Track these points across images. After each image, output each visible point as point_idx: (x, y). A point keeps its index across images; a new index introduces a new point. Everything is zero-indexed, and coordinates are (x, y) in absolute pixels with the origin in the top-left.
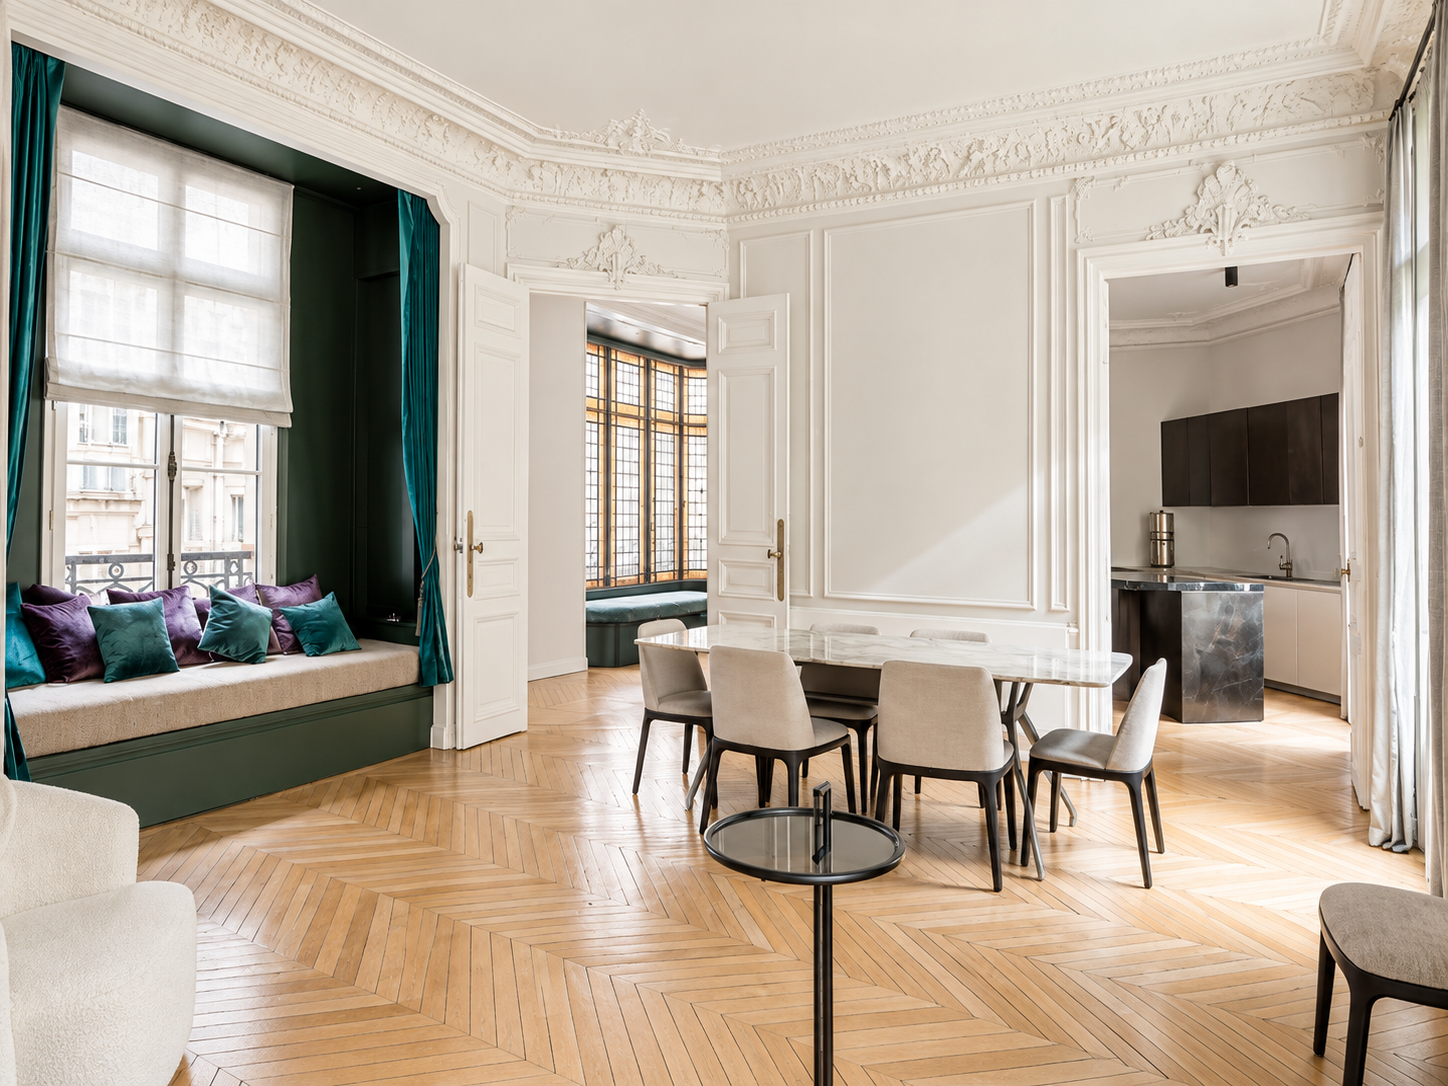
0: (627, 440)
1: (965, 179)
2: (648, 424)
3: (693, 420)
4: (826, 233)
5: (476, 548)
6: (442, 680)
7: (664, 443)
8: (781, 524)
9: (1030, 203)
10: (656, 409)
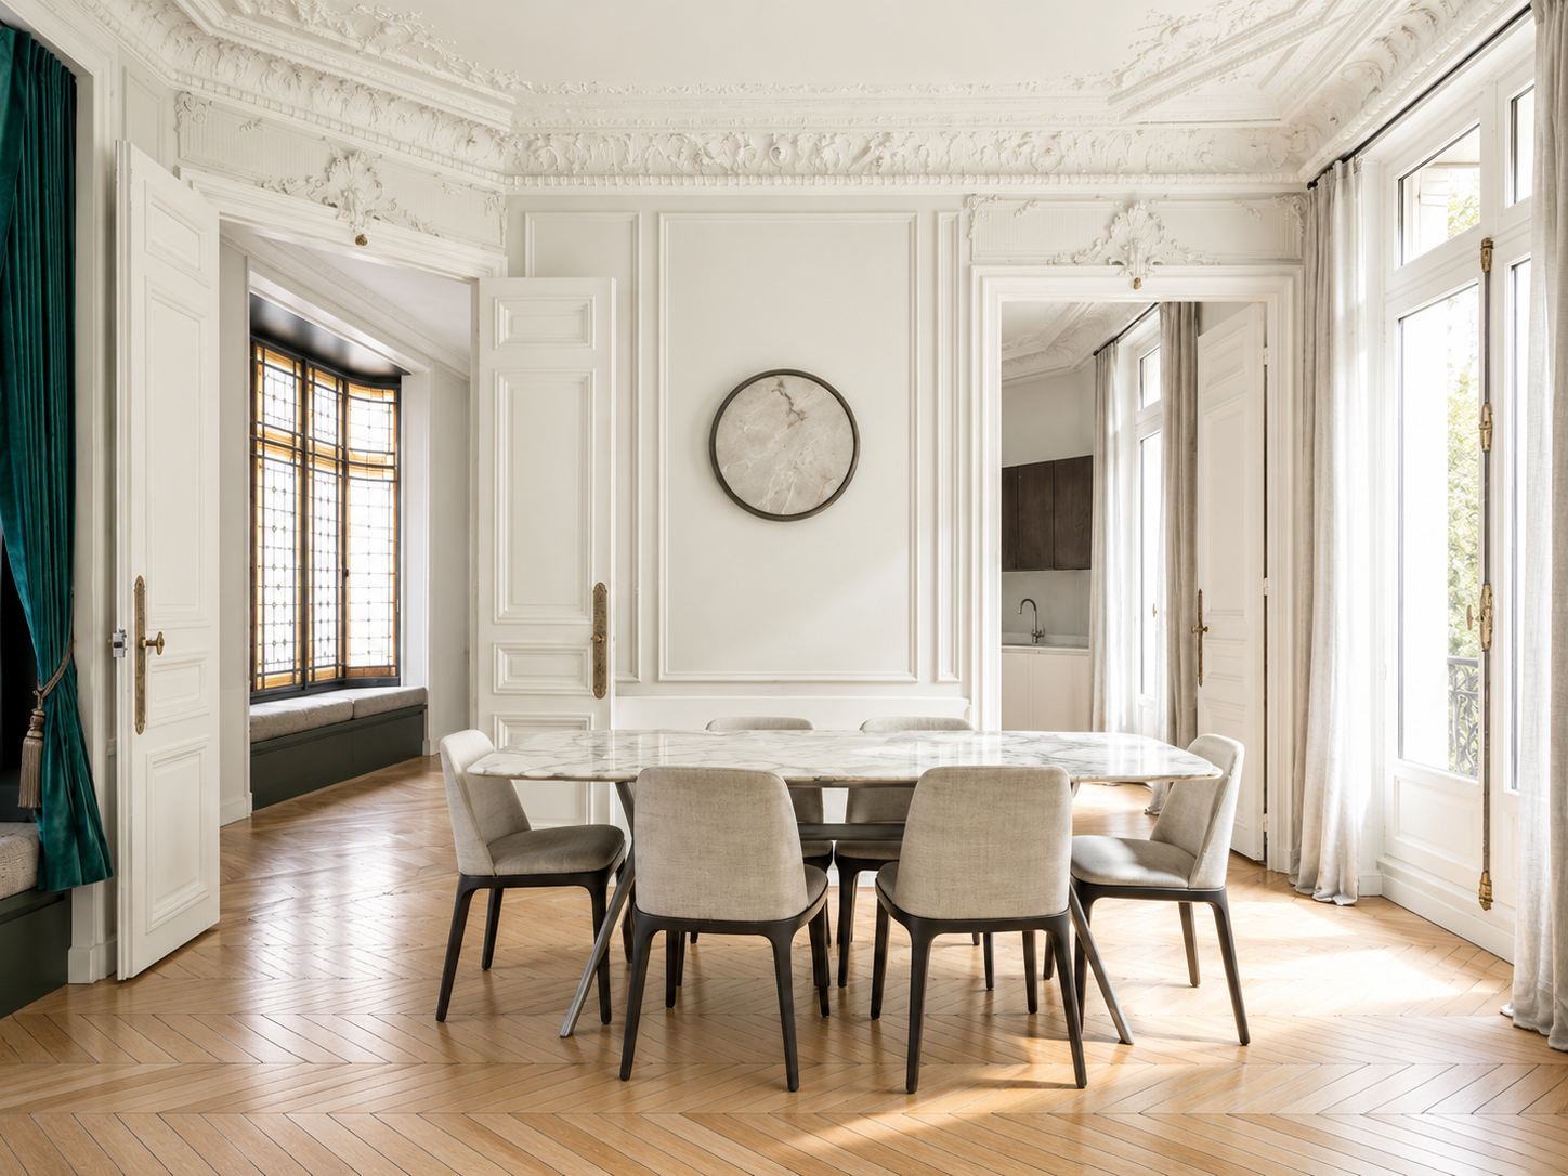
0: (278, 476)
1: (859, 175)
2: (303, 454)
3: (360, 457)
4: (662, 218)
5: (149, 644)
6: (92, 876)
7: (324, 485)
8: (600, 595)
9: (913, 215)
10: (314, 440)
